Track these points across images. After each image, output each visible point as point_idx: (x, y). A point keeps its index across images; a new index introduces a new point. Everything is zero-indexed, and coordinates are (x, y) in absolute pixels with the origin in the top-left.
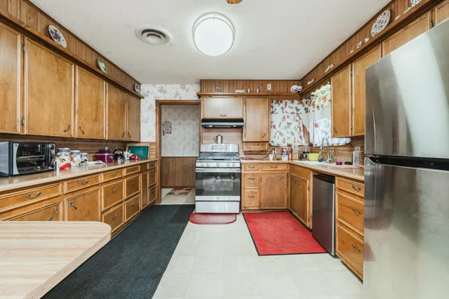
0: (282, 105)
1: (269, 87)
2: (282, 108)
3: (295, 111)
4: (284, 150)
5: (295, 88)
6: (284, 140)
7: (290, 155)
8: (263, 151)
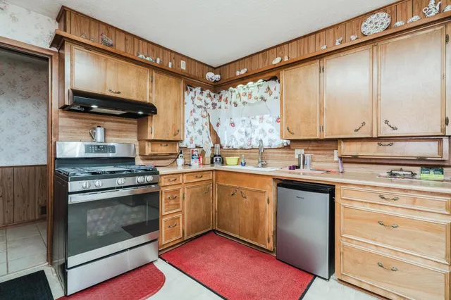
0: (192, 94)
1: (183, 65)
2: (192, 98)
3: (203, 104)
4: (195, 153)
5: (210, 76)
6: (191, 139)
7: (201, 159)
8: (171, 154)
